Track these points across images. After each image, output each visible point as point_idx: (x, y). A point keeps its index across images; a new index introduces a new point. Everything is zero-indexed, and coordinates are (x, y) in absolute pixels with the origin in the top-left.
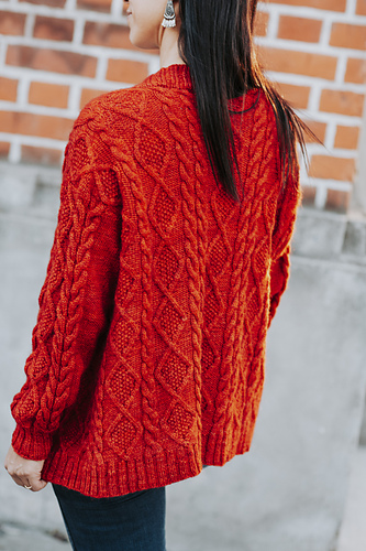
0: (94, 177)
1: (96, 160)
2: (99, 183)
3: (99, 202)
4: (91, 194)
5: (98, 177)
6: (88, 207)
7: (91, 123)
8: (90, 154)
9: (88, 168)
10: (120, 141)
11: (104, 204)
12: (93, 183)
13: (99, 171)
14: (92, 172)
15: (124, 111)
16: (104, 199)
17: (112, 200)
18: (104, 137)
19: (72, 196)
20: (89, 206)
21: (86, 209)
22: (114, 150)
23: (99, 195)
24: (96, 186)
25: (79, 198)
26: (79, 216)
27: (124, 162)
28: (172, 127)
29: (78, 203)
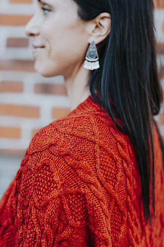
0: (61, 201)
1: (62, 185)
2: (66, 207)
3: (66, 225)
4: (59, 218)
5: (65, 201)
6: (56, 232)
7: (53, 149)
8: (56, 178)
9: (55, 193)
10: (84, 163)
11: (72, 227)
12: (61, 208)
13: (66, 195)
14: (59, 197)
15: (82, 134)
16: (72, 222)
17: (79, 223)
18: (70, 161)
19: (38, 221)
20: (57, 230)
21: (54, 234)
22: (81, 173)
23: (66, 219)
24: (64, 210)
25: (48, 223)
26: (47, 240)
27: (91, 183)
28: (120, 147)
29: (47, 228)
